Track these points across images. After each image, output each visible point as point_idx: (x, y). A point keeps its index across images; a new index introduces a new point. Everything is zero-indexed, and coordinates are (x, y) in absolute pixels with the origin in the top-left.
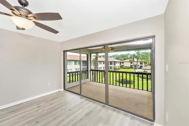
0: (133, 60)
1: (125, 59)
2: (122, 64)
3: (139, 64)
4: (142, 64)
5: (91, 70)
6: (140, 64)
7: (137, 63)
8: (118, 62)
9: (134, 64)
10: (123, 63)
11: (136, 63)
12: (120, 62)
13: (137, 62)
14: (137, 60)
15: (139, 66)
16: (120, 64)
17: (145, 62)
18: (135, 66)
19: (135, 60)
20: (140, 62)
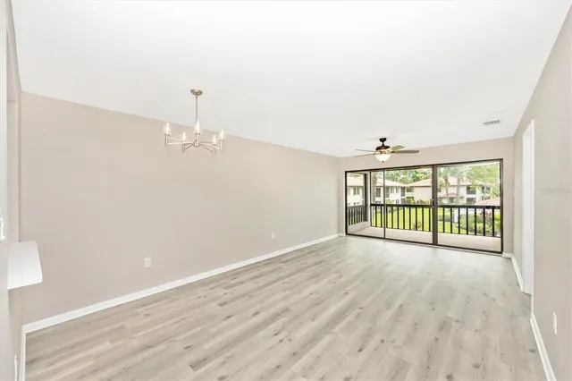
0: (446, 180)
1: (418, 179)
2: (408, 194)
3: (463, 191)
4: (474, 192)
5: (371, 205)
6: (468, 193)
7: (458, 191)
8: (397, 188)
9: (449, 192)
11: (454, 190)
13: (458, 187)
14: (459, 181)
17: (483, 188)
18: (452, 199)
19: (452, 181)
20: (468, 188)
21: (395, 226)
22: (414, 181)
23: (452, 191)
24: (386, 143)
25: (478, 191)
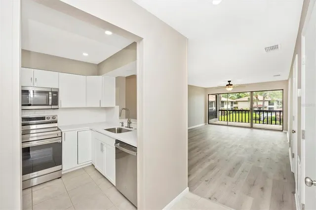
0: (257, 98)
1: (240, 97)
2: (234, 105)
3: (266, 104)
4: (273, 104)
6: (269, 105)
7: (264, 104)
8: (228, 102)
9: (258, 104)
10: (236, 103)
11: (261, 103)
12: (232, 102)
13: (264, 101)
14: (264, 98)
15: (265, 107)
16: (232, 106)
17: (278, 102)
18: (260, 108)
19: (260, 98)
20: (269, 102)
21: (231, 120)
22: (238, 98)
23: (260, 103)
24: (231, 83)
25: (275, 104)
